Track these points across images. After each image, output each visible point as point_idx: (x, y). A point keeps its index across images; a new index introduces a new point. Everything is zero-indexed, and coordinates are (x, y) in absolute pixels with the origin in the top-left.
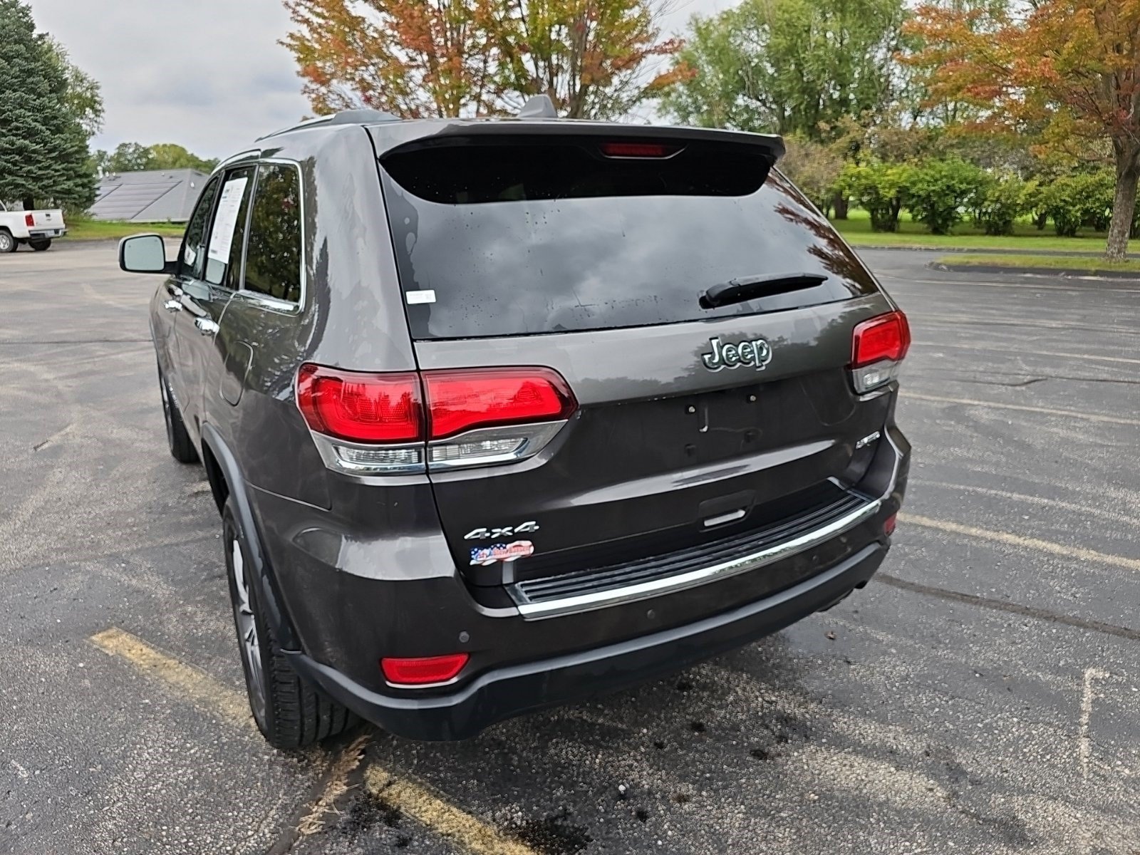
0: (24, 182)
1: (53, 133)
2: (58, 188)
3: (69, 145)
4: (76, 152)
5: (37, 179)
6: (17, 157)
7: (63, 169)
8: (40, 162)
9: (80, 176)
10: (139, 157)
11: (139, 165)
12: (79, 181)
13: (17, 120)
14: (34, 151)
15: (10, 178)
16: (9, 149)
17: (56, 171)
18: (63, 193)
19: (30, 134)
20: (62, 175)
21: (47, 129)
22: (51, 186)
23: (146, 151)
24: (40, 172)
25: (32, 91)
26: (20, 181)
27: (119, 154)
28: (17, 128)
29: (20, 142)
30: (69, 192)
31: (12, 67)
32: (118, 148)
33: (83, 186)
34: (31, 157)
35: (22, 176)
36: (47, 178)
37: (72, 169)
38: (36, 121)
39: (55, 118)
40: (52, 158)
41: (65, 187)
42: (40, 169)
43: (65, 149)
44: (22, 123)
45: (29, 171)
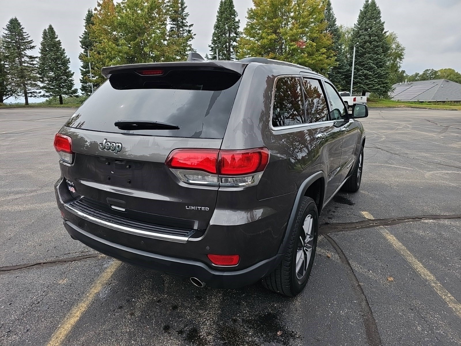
0: (363, 86)
1: (378, 68)
2: (374, 88)
3: (383, 72)
4: (385, 74)
5: (368, 85)
6: (363, 77)
7: (378, 81)
8: (371, 79)
9: (384, 84)
10: (432, 75)
11: (431, 78)
12: (382, 85)
13: (367, 64)
14: (370, 75)
15: (359, 85)
16: (361, 74)
17: (375, 82)
18: (376, 90)
19: (370, 69)
20: (377, 83)
21: (376, 67)
22: (372, 87)
23: (436, 72)
24: (369, 82)
25: (376, 53)
26: (362, 86)
27: (424, 74)
28: (367, 67)
29: (366, 72)
30: (378, 89)
31: (371, 45)
32: (424, 72)
33: (384, 87)
34: (368, 77)
35: (363, 84)
36: (371, 85)
37: (381, 81)
38: (374, 64)
39: (381, 62)
40: (375, 77)
41: (377, 87)
42: (370, 81)
43: (381, 74)
44: (369, 65)
45: (366, 82)
